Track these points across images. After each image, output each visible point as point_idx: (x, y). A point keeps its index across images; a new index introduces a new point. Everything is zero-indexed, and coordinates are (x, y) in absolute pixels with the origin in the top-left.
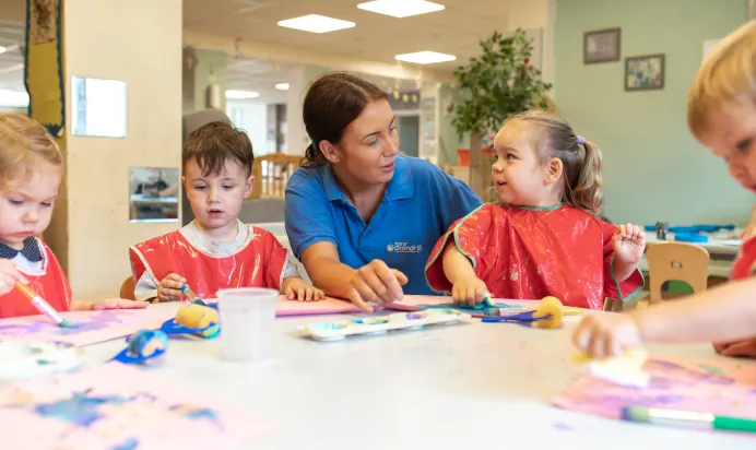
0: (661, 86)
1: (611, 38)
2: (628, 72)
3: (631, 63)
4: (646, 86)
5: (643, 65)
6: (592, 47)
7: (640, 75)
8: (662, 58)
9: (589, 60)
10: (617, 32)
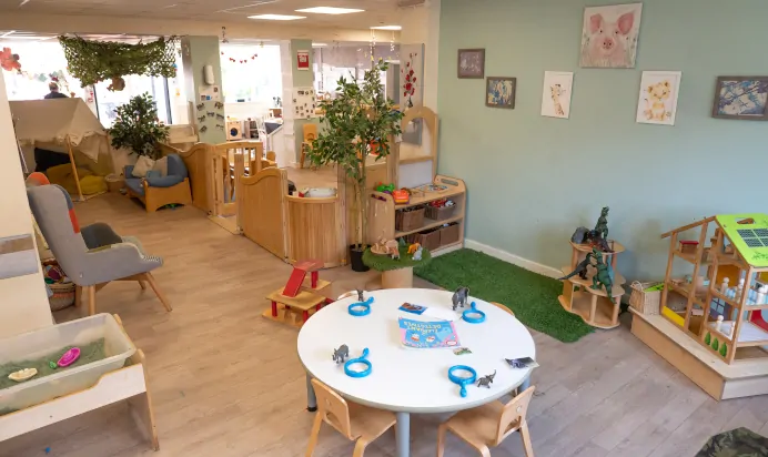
0: (512, 106)
1: (477, 56)
2: (488, 90)
3: (491, 82)
4: (501, 104)
5: (500, 85)
6: (464, 64)
7: (497, 94)
8: (514, 80)
9: (462, 75)
10: (482, 51)
